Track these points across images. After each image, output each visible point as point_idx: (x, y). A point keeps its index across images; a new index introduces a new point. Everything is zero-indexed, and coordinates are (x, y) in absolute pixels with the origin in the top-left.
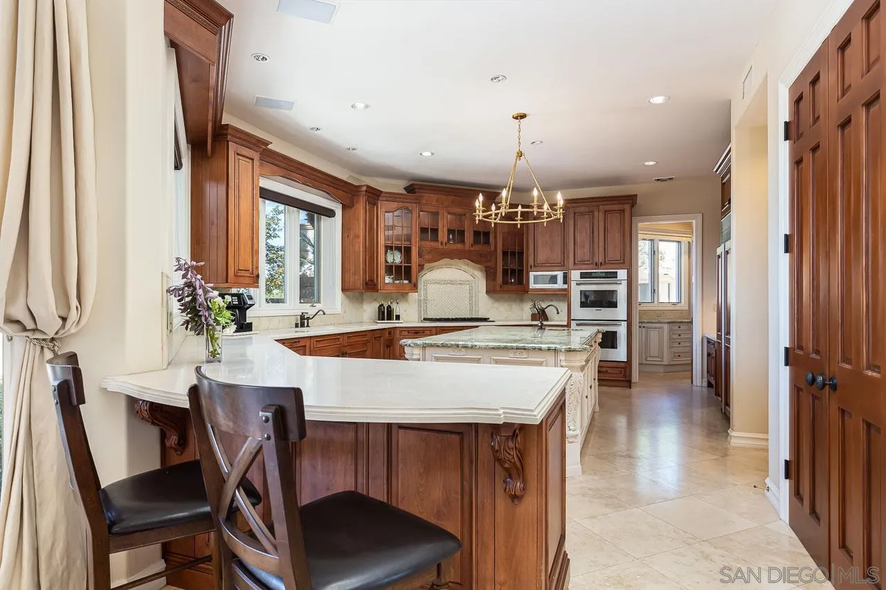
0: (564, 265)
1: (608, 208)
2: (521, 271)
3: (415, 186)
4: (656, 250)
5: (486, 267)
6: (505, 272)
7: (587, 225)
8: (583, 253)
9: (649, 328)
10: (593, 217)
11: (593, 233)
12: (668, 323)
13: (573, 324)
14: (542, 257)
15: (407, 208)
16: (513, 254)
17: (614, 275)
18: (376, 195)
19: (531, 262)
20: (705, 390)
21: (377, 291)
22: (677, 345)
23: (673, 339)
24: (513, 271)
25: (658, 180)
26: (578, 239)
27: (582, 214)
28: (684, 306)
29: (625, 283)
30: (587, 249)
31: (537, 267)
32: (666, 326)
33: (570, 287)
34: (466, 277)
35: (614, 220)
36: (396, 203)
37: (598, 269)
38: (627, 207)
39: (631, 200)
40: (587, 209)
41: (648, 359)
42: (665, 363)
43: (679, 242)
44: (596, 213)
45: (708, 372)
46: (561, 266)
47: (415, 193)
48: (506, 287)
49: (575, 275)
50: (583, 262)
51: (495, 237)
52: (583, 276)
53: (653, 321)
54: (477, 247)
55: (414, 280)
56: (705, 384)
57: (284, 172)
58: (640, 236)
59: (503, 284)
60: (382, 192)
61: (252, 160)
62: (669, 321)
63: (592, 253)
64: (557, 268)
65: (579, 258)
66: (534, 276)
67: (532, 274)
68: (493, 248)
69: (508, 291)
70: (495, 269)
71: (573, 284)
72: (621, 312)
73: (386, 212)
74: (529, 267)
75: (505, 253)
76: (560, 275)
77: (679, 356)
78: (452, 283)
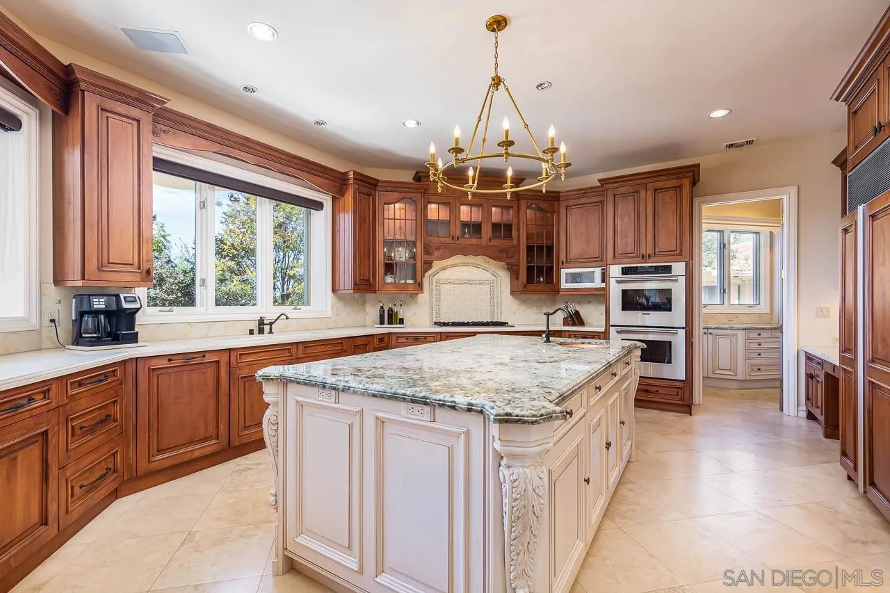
0: (602, 260)
1: (658, 185)
2: (550, 269)
3: (420, 174)
4: (726, 242)
5: (508, 264)
6: (530, 270)
7: (631, 208)
8: (626, 242)
9: (716, 335)
10: (639, 198)
11: (638, 217)
12: (743, 329)
13: (613, 330)
14: (575, 250)
15: (411, 198)
16: (540, 248)
17: (668, 269)
18: (372, 184)
19: (563, 257)
20: (804, 422)
21: (375, 291)
22: (755, 356)
23: (750, 348)
24: (540, 269)
25: (731, 146)
26: (619, 227)
27: (623, 195)
28: (764, 307)
29: (682, 280)
30: (630, 240)
31: (569, 263)
32: (741, 334)
33: (608, 285)
34: (487, 276)
35: (668, 200)
36: (397, 194)
37: (646, 263)
38: (686, 183)
39: (692, 173)
40: (630, 189)
41: (716, 372)
42: (740, 377)
43: (757, 233)
44: (643, 193)
45: (808, 399)
46: (599, 261)
47: (421, 182)
48: (530, 287)
49: (615, 271)
50: (625, 255)
51: (518, 230)
52: (625, 271)
53: (722, 326)
54: (496, 242)
55: (419, 280)
56: (803, 414)
57: (217, 147)
58: (705, 227)
59: (528, 283)
60: (378, 181)
61: (138, 121)
62: (745, 326)
63: (638, 242)
64: (594, 264)
65: (619, 249)
66: (566, 274)
67: (564, 272)
68: (515, 242)
69: (534, 292)
70: (518, 266)
71: (612, 282)
72: (677, 316)
73: (385, 204)
74: (561, 263)
75: (530, 249)
76: (598, 272)
77: (759, 369)
78: (469, 282)
